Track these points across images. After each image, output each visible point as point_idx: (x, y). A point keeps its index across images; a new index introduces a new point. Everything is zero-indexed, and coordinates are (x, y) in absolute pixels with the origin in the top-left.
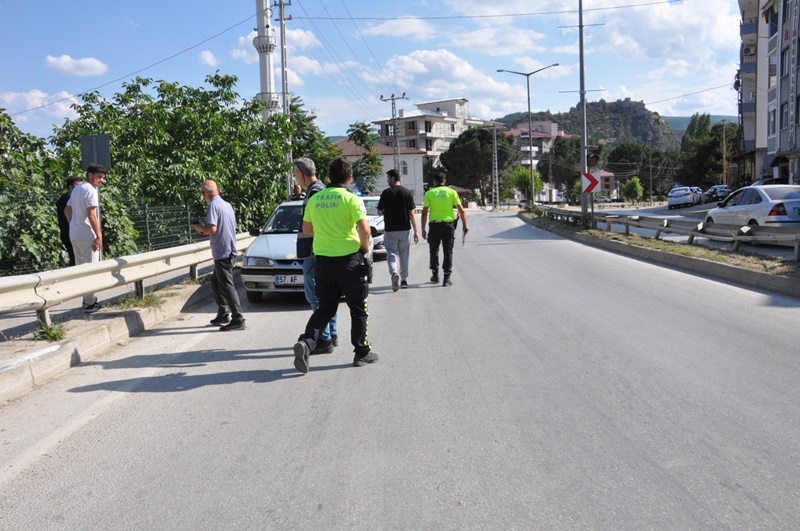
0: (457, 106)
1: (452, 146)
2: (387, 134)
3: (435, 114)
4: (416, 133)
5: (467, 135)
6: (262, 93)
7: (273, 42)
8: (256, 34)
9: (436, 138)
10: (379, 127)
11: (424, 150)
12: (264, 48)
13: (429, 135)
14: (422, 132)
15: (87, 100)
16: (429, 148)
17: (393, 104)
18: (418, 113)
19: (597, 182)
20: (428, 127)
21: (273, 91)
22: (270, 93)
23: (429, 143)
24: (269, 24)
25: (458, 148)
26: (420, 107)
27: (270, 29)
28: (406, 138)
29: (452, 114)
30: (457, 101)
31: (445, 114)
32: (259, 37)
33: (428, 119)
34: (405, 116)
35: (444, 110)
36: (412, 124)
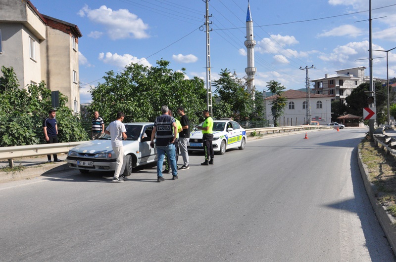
0: (359, 71)
1: (352, 93)
2: (318, 87)
3: (347, 76)
4: (334, 86)
5: (362, 86)
6: (248, 68)
7: (254, 43)
8: (246, 39)
9: (345, 89)
10: (314, 83)
11: (339, 95)
12: (249, 46)
13: (341, 87)
14: (337, 85)
15: (109, 74)
16: (341, 94)
17: (307, 71)
18: (336, 75)
19: (374, 113)
20: (341, 83)
21: (253, 66)
22: (252, 68)
23: (341, 91)
24: (252, 34)
25: (355, 94)
26: (338, 72)
27: (252, 36)
28: (329, 89)
29: (356, 75)
30: (359, 68)
31: (352, 76)
32: (247, 41)
33: (340, 79)
34: (328, 77)
35: (352, 74)
36: (332, 82)
